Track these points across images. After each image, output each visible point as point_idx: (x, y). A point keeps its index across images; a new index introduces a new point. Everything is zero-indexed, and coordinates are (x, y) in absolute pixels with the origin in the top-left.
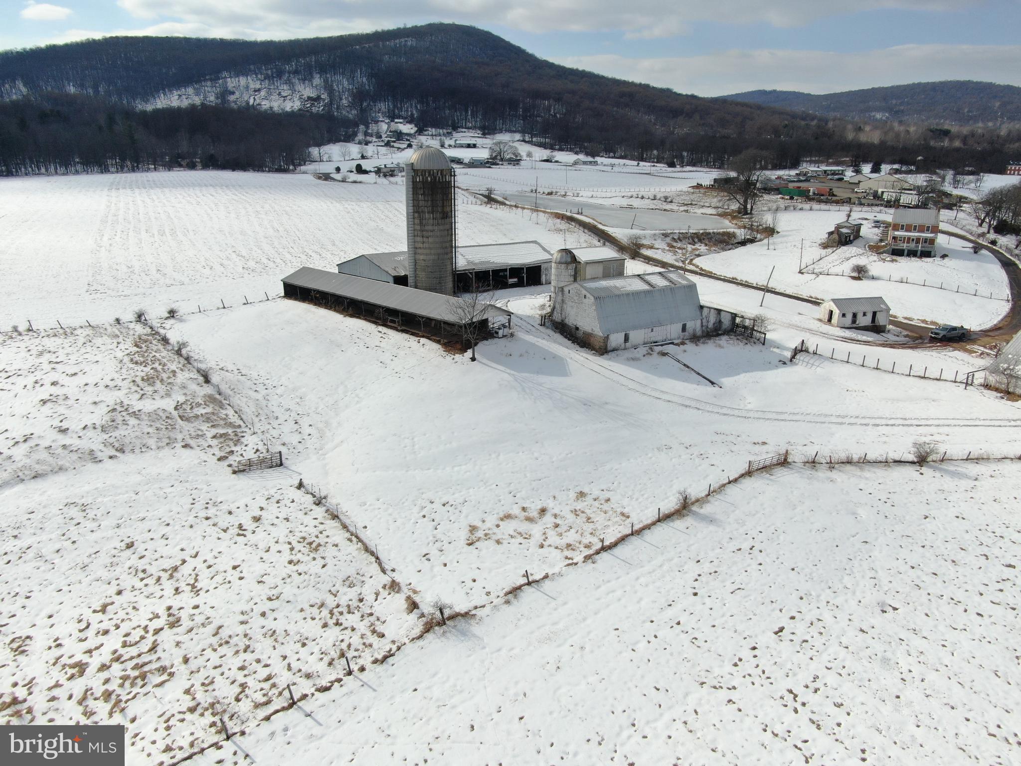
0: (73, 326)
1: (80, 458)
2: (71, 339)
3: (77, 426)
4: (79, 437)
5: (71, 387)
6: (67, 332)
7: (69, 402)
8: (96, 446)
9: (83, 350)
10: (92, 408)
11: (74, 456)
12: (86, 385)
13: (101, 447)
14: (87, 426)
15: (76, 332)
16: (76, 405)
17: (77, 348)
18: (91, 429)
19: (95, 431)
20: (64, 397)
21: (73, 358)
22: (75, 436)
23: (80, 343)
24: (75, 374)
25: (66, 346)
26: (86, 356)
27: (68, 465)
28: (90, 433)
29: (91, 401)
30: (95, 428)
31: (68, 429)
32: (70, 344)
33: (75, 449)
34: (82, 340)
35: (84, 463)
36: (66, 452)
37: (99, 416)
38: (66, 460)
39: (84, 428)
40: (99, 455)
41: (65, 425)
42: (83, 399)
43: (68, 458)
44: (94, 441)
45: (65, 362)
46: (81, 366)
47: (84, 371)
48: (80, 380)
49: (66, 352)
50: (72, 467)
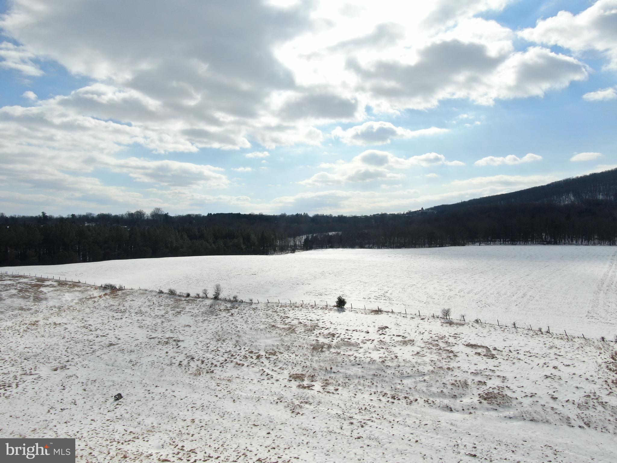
0: (574, 335)
1: (560, 419)
2: (571, 343)
3: (563, 398)
4: (563, 406)
5: (565, 372)
6: (569, 338)
7: (562, 382)
8: (572, 416)
9: (576, 352)
10: (575, 390)
11: (557, 417)
12: (574, 374)
13: (575, 417)
14: (569, 400)
15: (574, 340)
16: (565, 385)
17: (573, 350)
18: (571, 403)
20: (559, 378)
21: (570, 355)
22: (561, 404)
23: (575, 347)
24: (569, 365)
25: (567, 346)
26: (578, 356)
27: (552, 420)
28: (570, 406)
29: (575, 385)
30: (573, 404)
31: (557, 398)
32: (569, 346)
33: (559, 412)
34: (577, 345)
35: (562, 424)
36: (553, 412)
37: (578, 397)
38: (552, 417)
39: (567, 401)
40: (573, 422)
41: (556, 395)
42: (570, 382)
43: (553, 416)
44: (572, 412)
45: (564, 356)
46: (574, 362)
47: (574, 365)
48: (571, 370)
49: (566, 350)
50: (555, 423)
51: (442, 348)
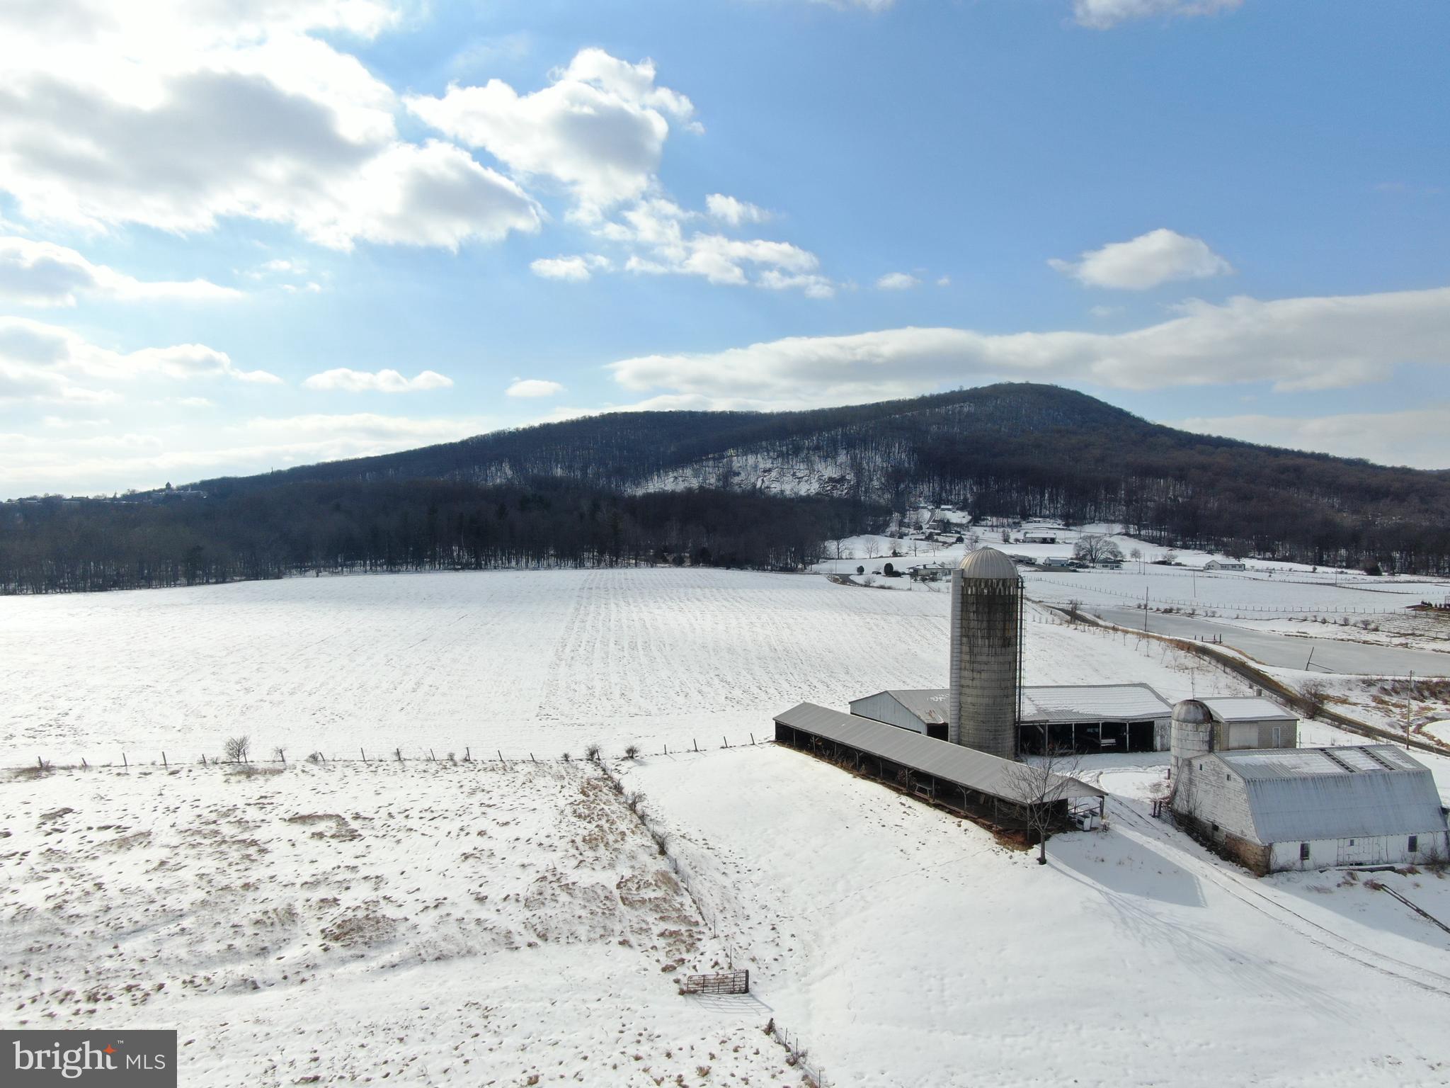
0: (514, 758)
1: (494, 939)
2: (510, 776)
3: (498, 895)
4: (498, 910)
5: (500, 840)
6: (504, 766)
7: (495, 861)
8: (515, 927)
9: (521, 793)
10: (519, 872)
11: (488, 937)
12: (517, 839)
13: (521, 928)
14: (508, 896)
15: (516, 768)
16: (500, 866)
17: (515, 789)
18: (513, 901)
19: (517, 904)
20: (489, 853)
21: (508, 801)
22: (493, 909)
23: (518, 783)
24: (507, 823)
25: (503, 784)
26: (523, 800)
27: (478, 947)
28: (511, 907)
29: (519, 862)
30: (517, 901)
31: (486, 897)
32: (507, 783)
33: (491, 927)
34: (521, 778)
35: (497, 948)
36: (480, 929)
37: (524, 885)
38: (478, 940)
39: (505, 899)
40: (517, 939)
41: (484, 891)
42: (510, 859)
43: (480, 938)
44: (513, 919)
45: (499, 805)
46: (516, 814)
47: (517, 820)
48: (511, 832)
49: (501, 792)
50: (483, 952)
51: (227, 839)
